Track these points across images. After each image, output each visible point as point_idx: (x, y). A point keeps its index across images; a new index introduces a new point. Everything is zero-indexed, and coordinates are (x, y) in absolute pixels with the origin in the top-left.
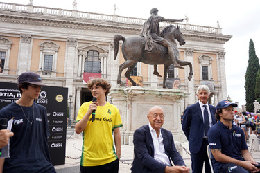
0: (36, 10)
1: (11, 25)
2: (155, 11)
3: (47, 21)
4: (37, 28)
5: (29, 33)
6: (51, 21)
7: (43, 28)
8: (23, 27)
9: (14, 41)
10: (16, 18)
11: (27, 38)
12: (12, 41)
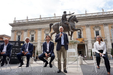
0: (42, 19)
1: (35, 26)
2: (65, 12)
3: (46, 22)
4: (43, 25)
5: (41, 27)
6: (47, 22)
7: (45, 25)
8: (38, 26)
9: (36, 31)
10: (36, 23)
11: (40, 29)
12: (35, 31)
